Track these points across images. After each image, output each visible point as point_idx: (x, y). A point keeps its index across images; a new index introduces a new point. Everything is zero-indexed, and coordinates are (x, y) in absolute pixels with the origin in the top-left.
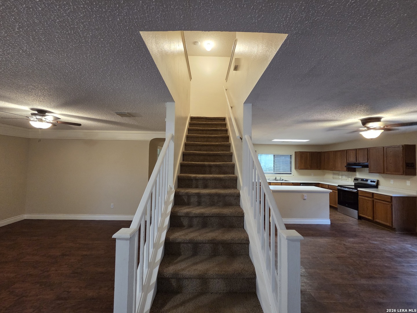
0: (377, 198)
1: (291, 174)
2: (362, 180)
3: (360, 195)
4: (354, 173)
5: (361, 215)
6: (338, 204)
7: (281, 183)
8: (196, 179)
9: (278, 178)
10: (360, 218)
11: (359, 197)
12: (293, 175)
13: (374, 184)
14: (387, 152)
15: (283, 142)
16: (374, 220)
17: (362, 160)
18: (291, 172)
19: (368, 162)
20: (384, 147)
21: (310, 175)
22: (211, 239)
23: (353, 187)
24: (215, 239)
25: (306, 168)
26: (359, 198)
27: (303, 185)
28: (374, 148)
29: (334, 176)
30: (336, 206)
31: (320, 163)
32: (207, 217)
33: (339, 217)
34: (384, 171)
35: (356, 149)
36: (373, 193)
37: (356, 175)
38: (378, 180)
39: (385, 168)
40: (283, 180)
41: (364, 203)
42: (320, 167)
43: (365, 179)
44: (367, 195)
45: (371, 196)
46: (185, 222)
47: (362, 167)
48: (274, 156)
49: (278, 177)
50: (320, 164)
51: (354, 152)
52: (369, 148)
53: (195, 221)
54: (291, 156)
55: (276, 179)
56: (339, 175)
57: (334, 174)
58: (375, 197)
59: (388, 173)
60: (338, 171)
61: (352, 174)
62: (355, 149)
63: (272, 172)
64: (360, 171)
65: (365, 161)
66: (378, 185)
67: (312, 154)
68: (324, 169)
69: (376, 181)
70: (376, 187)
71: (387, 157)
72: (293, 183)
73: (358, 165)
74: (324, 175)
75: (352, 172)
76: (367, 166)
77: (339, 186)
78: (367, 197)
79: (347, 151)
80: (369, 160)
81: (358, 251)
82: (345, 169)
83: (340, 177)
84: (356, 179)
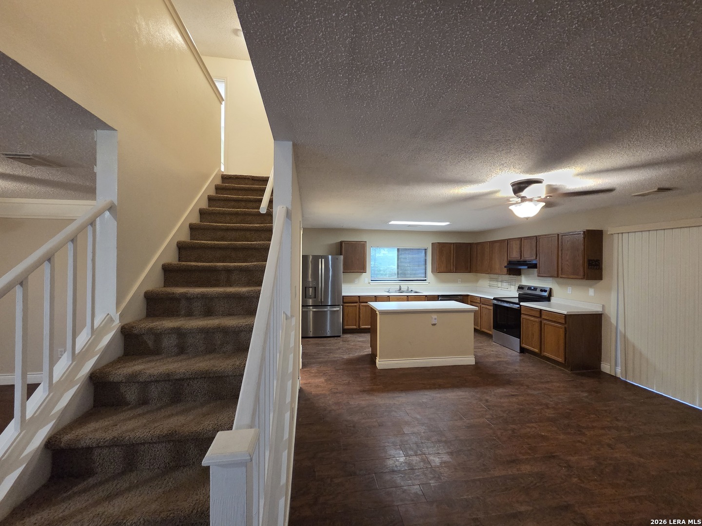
0: (545, 318)
1: (425, 280)
2: (529, 288)
3: (523, 314)
4: (519, 277)
5: (524, 346)
6: (494, 328)
7: (407, 296)
8: (188, 298)
9: (404, 288)
10: (523, 350)
11: (523, 316)
12: (429, 283)
13: (546, 294)
14: (562, 242)
15: (409, 226)
16: (541, 353)
17: (528, 256)
18: (426, 277)
19: (536, 259)
20: (558, 235)
21: (455, 281)
22: (166, 432)
23: (517, 301)
24: (176, 431)
25: (449, 271)
26: (522, 318)
27: (442, 298)
28: (545, 235)
29: (491, 283)
30: (490, 333)
31: (470, 261)
32: (182, 380)
33: (493, 351)
34: (557, 274)
35: (521, 239)
36: (541, 310)
37: (521, 281)
38: (551, 289)
39: (560, 269)
40: (412, 291)
41: (528, 325)
42: (470, 267)
43: (532, 286)
44: (533, 313)
45: (538, 314)
46: (131, 394)
47: (528, 268)
48: (398, 250)
49: (404, 286)
50: (470, 265)
51: (518, 242)
52: (538, 236)
53: (154, 391)
54: (426, 249)
55: (400, 290)
56: (497, 280)
57: (491, 279)
58: (543, 317)
59: (563, 276)
60: (497, 274)
61: (515, 279)
62: (519, 238)
63: (395, 277)
64: (527, 275)
65: (533, 258)
66: (551, 296)
67: (458, 246)
68: (477, 271)
69: (548, 290)
70: (548, 299)
71: (562, 250)
72: (426, 296)
73: (524, 263)
74: (477, 281)
75: (515, 276)
76: (534, 266)
77: (495, 299)
78: (533, 316)
79: (508, 241)
80: (538, 256)
81: (504, 412)
82: (505, 270)
83: (499, 284)
84: (521, 288)
